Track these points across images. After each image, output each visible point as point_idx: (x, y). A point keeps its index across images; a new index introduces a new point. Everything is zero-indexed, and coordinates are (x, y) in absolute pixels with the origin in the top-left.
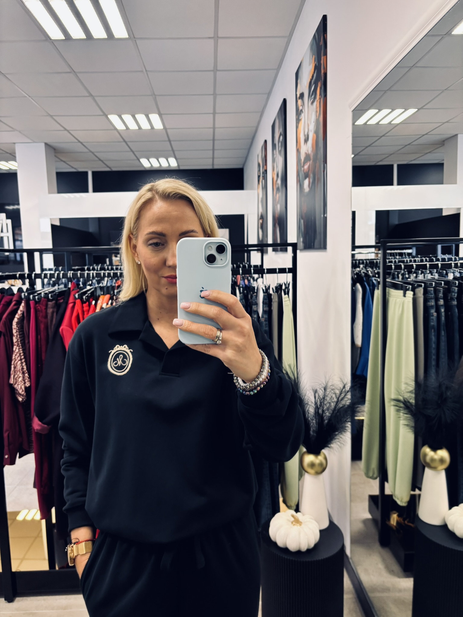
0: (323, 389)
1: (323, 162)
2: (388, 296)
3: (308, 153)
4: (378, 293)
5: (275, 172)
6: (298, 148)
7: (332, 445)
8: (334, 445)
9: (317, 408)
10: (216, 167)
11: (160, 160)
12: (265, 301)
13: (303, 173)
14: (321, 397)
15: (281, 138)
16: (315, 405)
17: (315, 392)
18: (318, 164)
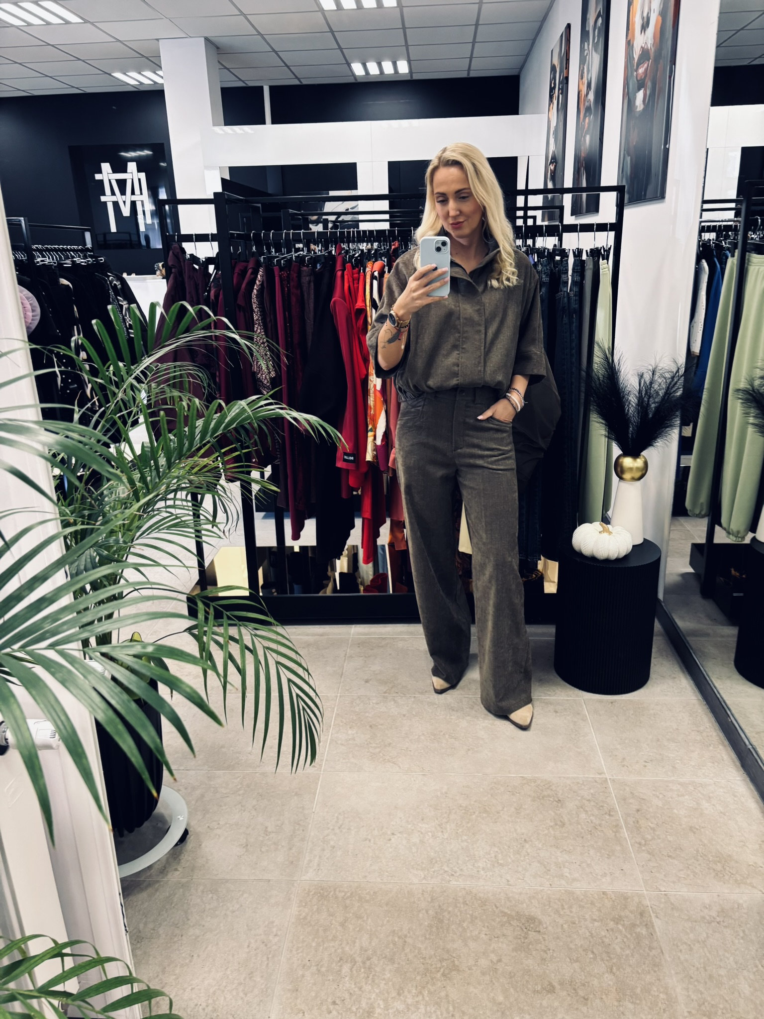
0: (651, 374)
1: (671, 61)
2: (748, 264)
3: (646, 47)
4: (733, 262)
5: (585, 81)
6: (629, 39)
7: (657, 444)
8: (659, 443)
9: (640, 399)
10: (473, 74)
11: (383, 64)
12: (576, 268)
13: (635, 80)
14: (648, 383)
15: (600, 21)
16: (639, 393)
17: (641, 376)
18: (660, 66)
